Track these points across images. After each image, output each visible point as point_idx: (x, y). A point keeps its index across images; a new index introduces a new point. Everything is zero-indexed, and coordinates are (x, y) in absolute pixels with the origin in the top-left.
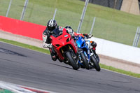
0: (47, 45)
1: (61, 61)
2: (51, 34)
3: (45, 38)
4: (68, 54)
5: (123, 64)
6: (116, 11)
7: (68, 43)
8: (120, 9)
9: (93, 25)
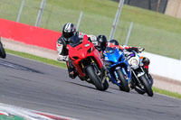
0: (62, 57)
1: (82, 80)
2: (67, 42)
3: (60, 48)
4: (90, 69)
5: (167, 84)
6: (159, 14)
7: (90, 54)
8: (164, 12)
9: (129, 32)
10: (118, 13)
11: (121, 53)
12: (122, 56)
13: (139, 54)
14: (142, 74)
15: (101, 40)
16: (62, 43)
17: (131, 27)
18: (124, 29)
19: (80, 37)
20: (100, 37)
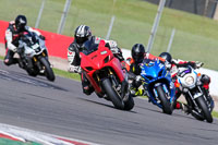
0: (74, 68)
4: (106, 82)
8: (212, 16)
9: (171, 41)
10: (157, 18)
11: (161, 66)
12: (162, 70)
13: (197, 70)
14: (200, 94)
15: (137, 50)
16: (75, 50)
17: (173, 35)
18: (164, 37)
19: (96, 42)
20: (136, 46)
